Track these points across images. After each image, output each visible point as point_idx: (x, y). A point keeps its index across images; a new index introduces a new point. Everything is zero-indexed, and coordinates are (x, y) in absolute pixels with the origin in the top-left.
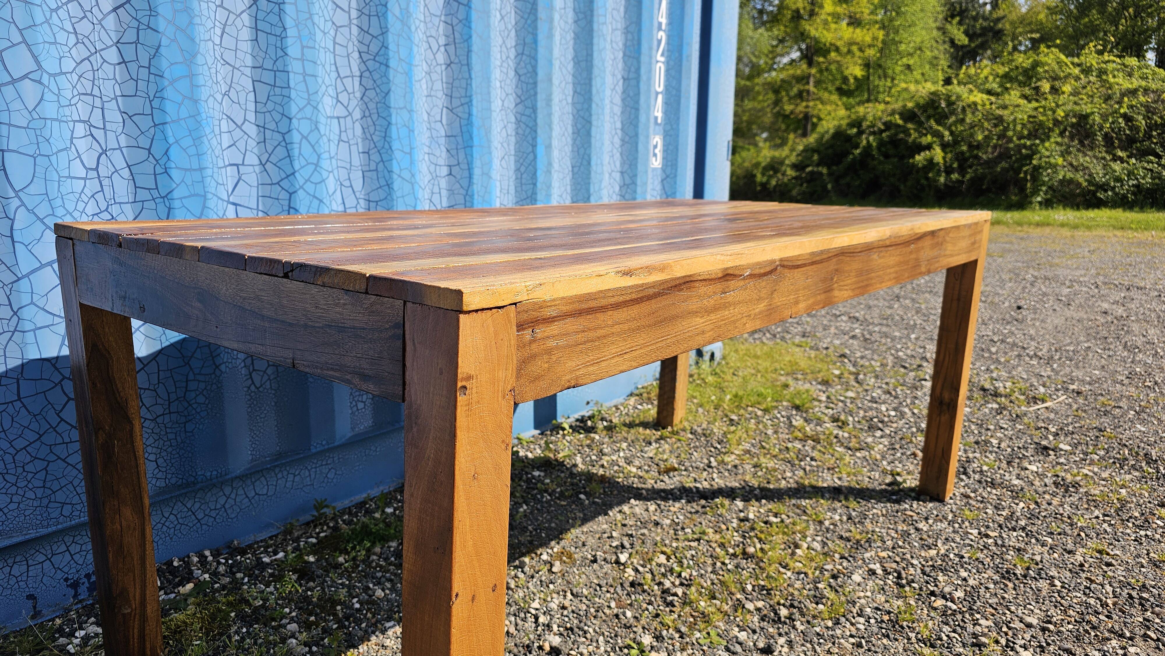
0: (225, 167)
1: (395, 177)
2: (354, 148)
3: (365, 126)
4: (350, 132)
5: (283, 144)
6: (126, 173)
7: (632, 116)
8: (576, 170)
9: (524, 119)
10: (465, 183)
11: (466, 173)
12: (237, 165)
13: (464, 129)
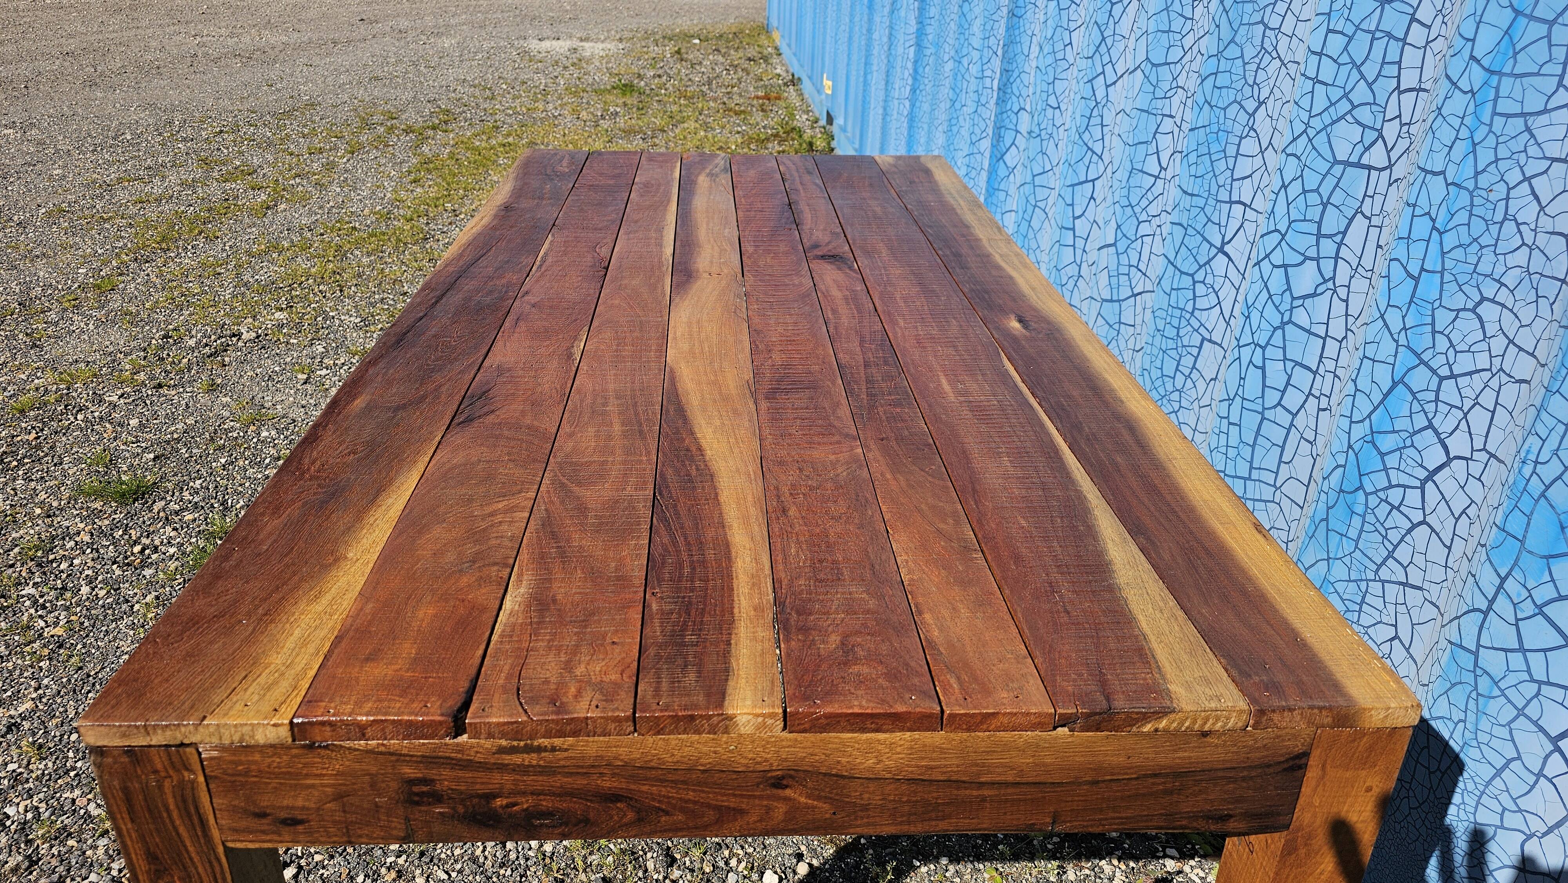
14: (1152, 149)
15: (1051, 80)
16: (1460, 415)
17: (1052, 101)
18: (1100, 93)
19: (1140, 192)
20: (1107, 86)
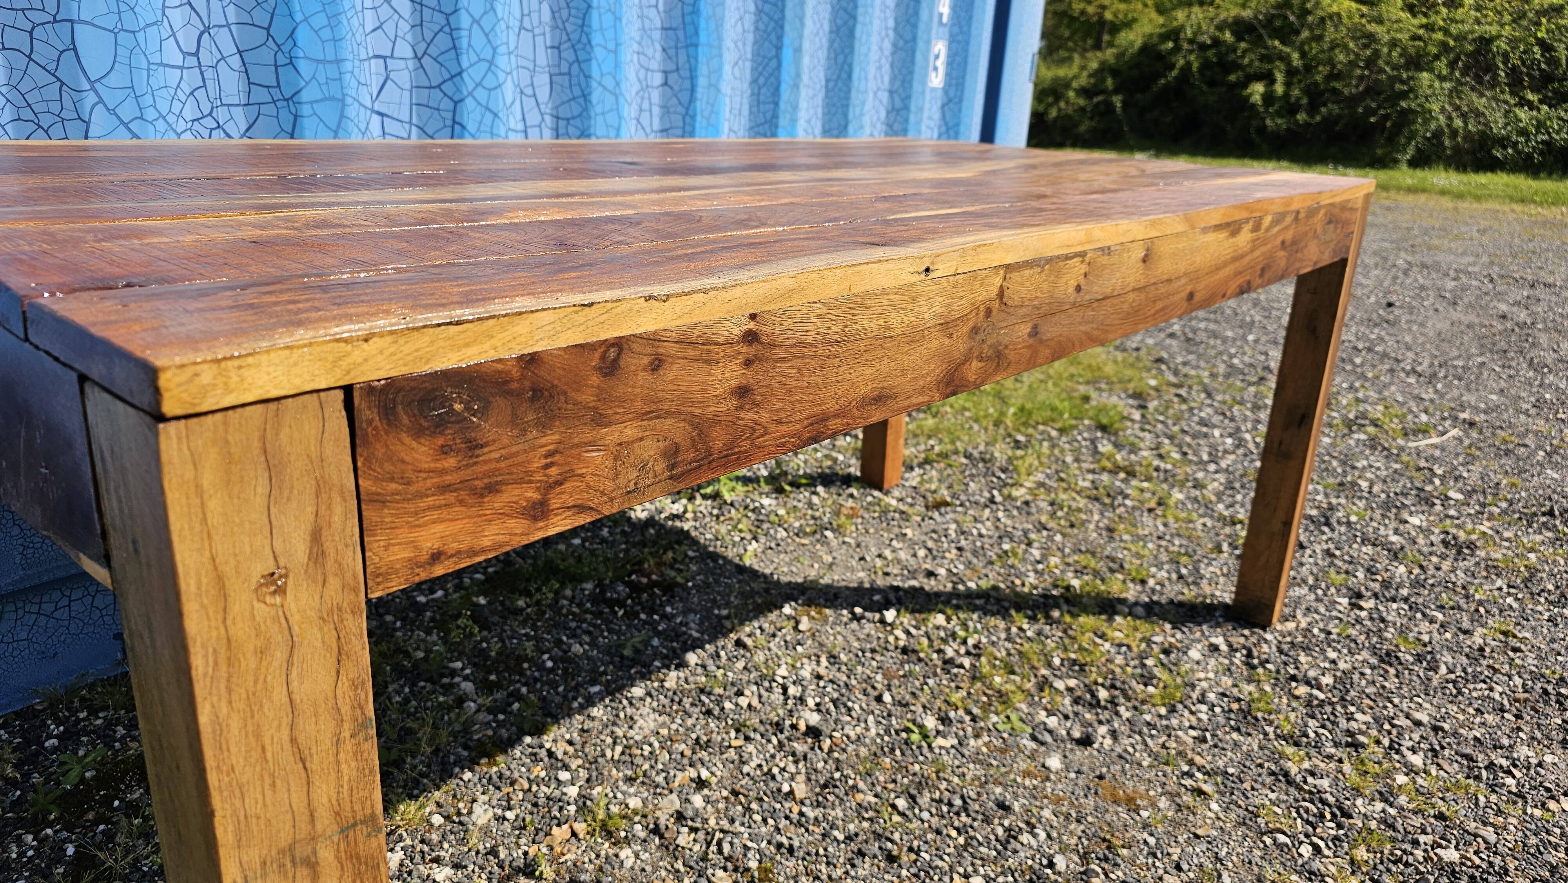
0: (369, 59)
1: (594, 84)
2: (539, 40)
3: (555, 9)
4: (535, 16)
5: (447, 29)
6: (236, 62)
7: (911, 11)
8: (831, 84)
9: (767, 8)
10: (685, 99)
11: (687, 84)
12: (384, 58)
13: (688, 19)
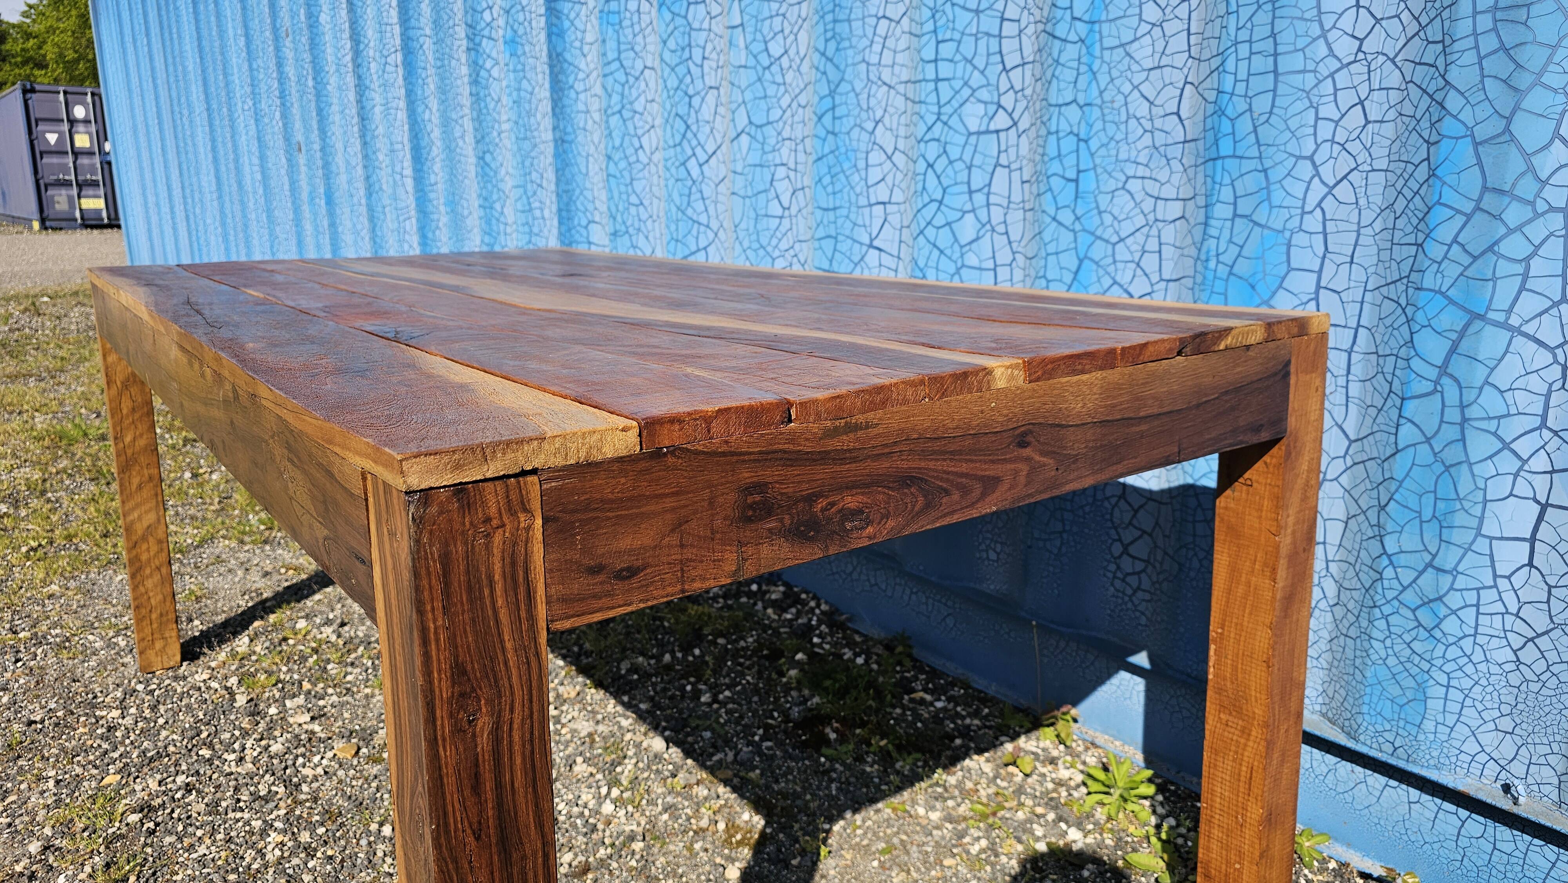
0: (871, 205)
12: (884, 203)
14: (772, 194)
15: (628, 181)
16: (1133, 266)
17: (634, 199)
18: (695, 172)
19: (768, 234)
20: (701, 165)
